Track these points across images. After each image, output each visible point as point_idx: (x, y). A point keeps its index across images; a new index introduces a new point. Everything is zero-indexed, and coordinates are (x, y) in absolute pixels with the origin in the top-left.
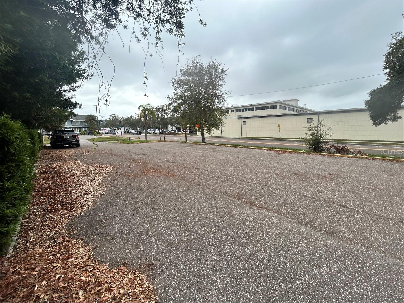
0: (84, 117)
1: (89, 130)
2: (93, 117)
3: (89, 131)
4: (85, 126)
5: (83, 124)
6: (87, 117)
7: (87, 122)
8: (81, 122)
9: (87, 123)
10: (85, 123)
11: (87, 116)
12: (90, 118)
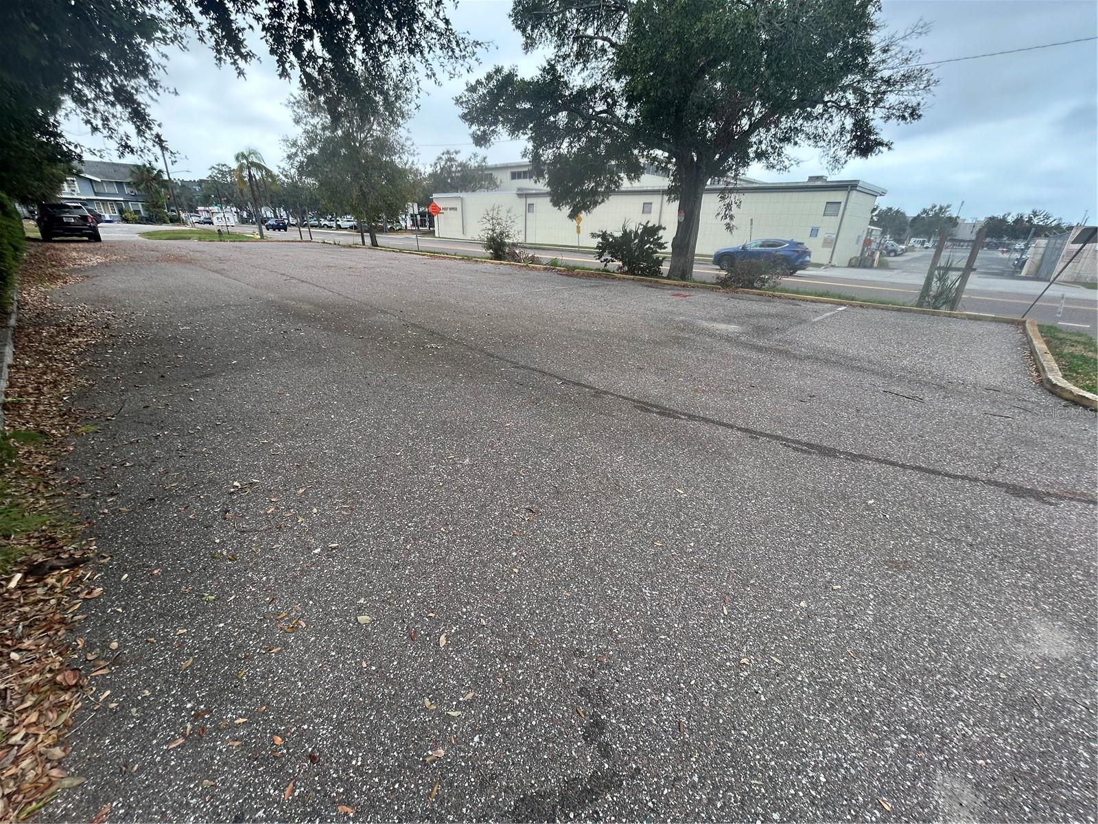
0: (127, 171)
1: (146, 209)
2: (152, 173)
3: (147, 213)
4: (135, 199)
5: (127, 190)
6: (133, 172)
7: (136, 185)
8: (119, 184)
9: (138, 190)
10: (131, 189)
11: (133, 169)
12: (142, 173)
